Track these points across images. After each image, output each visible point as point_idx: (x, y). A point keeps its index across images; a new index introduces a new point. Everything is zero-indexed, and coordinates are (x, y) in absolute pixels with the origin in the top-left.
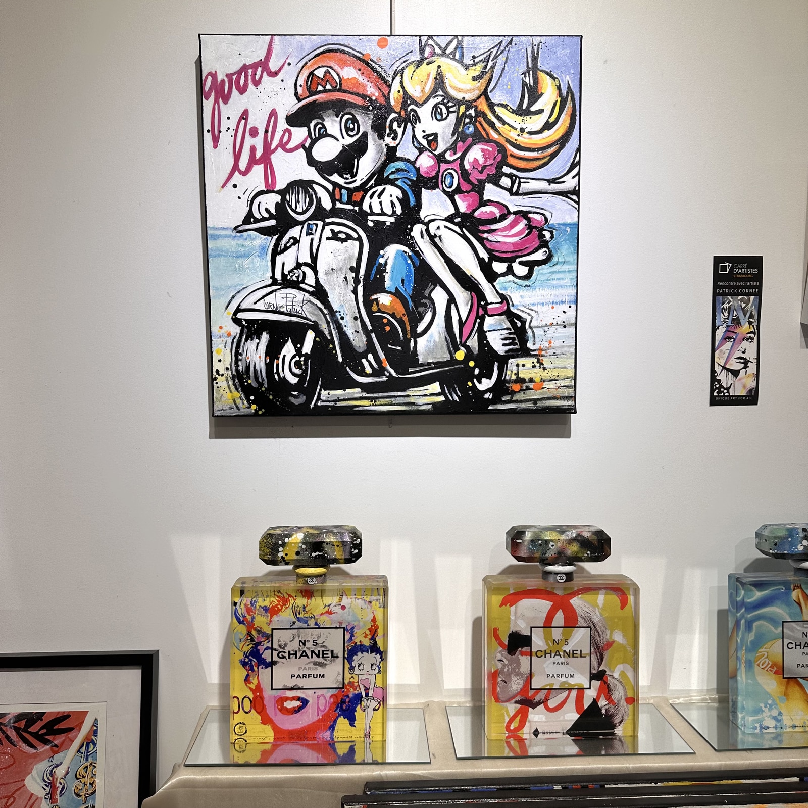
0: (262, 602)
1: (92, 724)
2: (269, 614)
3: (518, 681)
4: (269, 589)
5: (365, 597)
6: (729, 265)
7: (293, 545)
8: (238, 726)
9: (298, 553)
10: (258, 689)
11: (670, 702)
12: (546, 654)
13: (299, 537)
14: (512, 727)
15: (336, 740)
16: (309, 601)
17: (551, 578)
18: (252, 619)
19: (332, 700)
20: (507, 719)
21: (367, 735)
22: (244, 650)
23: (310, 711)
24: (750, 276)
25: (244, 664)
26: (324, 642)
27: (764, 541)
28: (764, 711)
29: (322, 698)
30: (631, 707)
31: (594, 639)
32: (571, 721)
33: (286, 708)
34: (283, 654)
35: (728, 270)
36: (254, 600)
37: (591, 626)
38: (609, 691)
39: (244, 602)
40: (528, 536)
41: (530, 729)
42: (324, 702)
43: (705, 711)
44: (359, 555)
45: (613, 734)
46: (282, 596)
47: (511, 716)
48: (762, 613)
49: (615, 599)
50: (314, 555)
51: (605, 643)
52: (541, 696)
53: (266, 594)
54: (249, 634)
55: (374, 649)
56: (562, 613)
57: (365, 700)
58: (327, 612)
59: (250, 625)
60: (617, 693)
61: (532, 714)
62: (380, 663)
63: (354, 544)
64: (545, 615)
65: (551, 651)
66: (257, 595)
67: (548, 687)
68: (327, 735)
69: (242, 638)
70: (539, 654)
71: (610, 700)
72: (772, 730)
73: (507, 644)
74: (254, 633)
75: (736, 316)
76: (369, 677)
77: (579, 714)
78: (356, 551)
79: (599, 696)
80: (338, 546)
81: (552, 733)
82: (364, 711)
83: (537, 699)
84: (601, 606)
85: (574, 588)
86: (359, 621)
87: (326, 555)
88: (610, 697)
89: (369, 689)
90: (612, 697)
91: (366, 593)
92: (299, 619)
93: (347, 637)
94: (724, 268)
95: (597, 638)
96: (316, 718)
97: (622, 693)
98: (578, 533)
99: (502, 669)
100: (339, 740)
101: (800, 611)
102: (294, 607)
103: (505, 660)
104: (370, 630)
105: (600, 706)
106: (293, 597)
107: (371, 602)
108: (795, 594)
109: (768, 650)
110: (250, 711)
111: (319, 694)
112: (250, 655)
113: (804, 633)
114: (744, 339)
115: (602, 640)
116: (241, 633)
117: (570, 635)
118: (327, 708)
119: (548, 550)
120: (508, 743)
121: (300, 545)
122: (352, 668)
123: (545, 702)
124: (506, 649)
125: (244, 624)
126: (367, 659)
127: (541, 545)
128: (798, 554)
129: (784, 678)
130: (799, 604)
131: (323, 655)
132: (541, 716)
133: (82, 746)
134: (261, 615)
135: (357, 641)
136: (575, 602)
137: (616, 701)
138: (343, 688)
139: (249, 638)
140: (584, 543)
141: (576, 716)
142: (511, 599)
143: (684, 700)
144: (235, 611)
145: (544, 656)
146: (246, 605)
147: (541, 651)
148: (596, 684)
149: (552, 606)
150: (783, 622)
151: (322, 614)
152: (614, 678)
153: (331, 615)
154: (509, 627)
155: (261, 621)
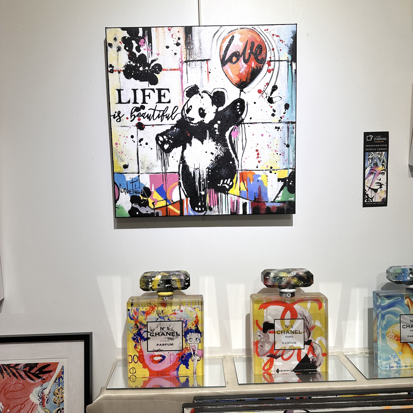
0: (141, 309)
1: (61, 368)
2: (145, 315)
3: (268, 346)
4: (145, 303)
5: (192, 306)
6: (372, 137)
7: (156, 281)
8: (131, 369)
9: (159, 285)
10: (141, 351)
11: (345, 354)
12: (282, 332)
13: (159, 277)
14: (266, 368)
15: (179, 375)
16: (165, 308)
17: (284, 295)
18: (137, 317)
19: (177, 356)
20: (263, 365)
21: (195, 373)
22: (133, 332)
23: (166, 361)
24: (382, 142)
25: (134, 339)
26: (172, 328)
27: (390, 275)
28: (391, 359)
29: (172, 356)
30: (324, 358)
31: (306, 325)
32: (294, 365)
33: (155, 360)
34: (153, 334)
35: (371, 139)
36: (138, 308)
37: (304, 318)
38: (313, 350)
39: (133, 309)
40: (272, 275)
41: (275, 369)
42: (173, 357)
43: (362, 359)
44: (189, 285)
45: (316, 371)
46: (151, 306)
47: (265, 363)
48: (390, 310)
49: (316, 305)
50: (166, 286)
51: (311, 326)
52: (280, 353)
53: (144, 306)
54: (136, 324)
55: (197, 331)
56: (289, 312)
57: (193, 356)
58: (173, 313)
59: (136, 321)
60: (317, 351)
61: (275, 361)
62: (200, 338)
63: (186, 280)
64: (281, 313)
65: (284, 331)
66: (139, 306)
67: (283, 349)
68: (175, 373)
69: (132, 326)
70: (278, 332)
71: (314, 355)
72: (395, 368)
73: (262, 328)
74: (138, 324)
75: (375, 162)
76: (195, 345)
77: (299, 361)
78: (187, 284)
79: (308, 353)
80: (178, 281)
81: (286, 371)
82: (193, 361)
83: (278, 354)
84: (309, 308)
85: (295, 300)
86: (189, 317)
87: (172, 286)
88: (314, 353)
89: (195, 351)
90: (315, 353)
91: (192, 304)
92: (160, 317)
93: (184, 325)
94: (369, 138)
95: (307, 324)
96: (169, 365)
97: (320, 351)
98: (297, 273)
99: (261, 340)
100: (181, 375)
101: (409, 309)
102: (157, 311)
103: (261, 336)
104: (195, 322)
105: (309, 357)
106: (157, 306)
107: (195, 308)
108: (406, 301)
109: (393, 329)
110: (137, 362)
111: (171, 353)
112: (136, 335)
113: (411, 320)
114: (379, 174)
115: (310, 325)
116: (132, 324)
117: (294, 323)
118: (175, 360)
119: (282, 281)
120: (264, 376)
121: (160, 281)
122: (186, 340)
123: (282, 356)
124: (262, 330)
125: (133, 320)
126: (194, 336)
127: (278, 279)
128: (408, 281)
129: (401, 342)
130: (408, 306)
131: (173, 334)
132: (280, 363)
133: (56, 379)
134: (142, 315)
135: (189, 327)
136: (296, 307)
137: (317, 355)
138: (182, 350)
139: (136, 327)
140: (300, 278)
141: (297, 363)
142: (265, 306)
143: (352, 353)
144: (129, 314)
145: (281, 333)
146: (134, 311)
147: (280, 331)
148: (307, 347)
149: (285, 309)
150: (400, 315)
151: (171, 314)
152: (316, 344)
153: (176, 315)
154: (263, 320)
155: (141, 318)
